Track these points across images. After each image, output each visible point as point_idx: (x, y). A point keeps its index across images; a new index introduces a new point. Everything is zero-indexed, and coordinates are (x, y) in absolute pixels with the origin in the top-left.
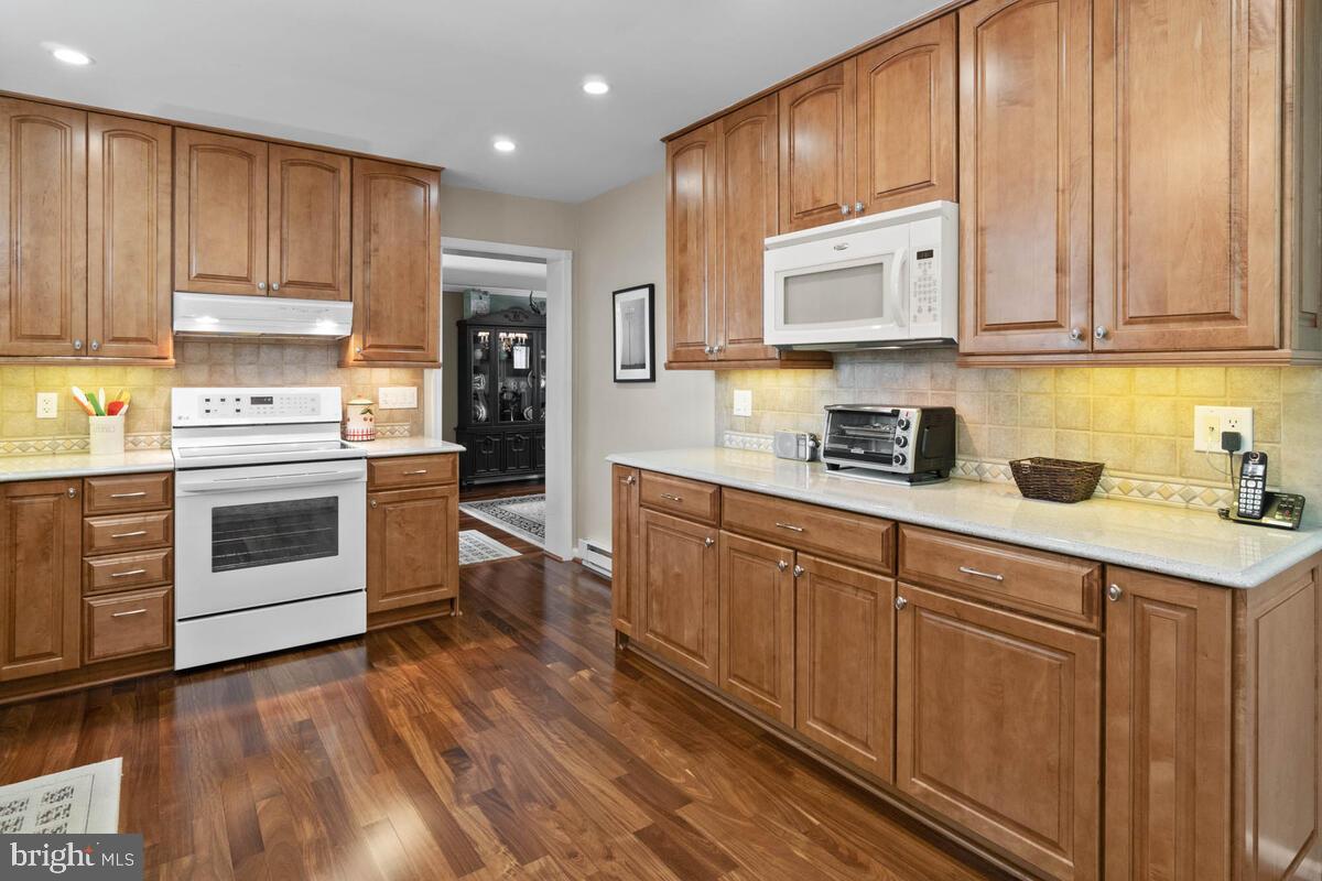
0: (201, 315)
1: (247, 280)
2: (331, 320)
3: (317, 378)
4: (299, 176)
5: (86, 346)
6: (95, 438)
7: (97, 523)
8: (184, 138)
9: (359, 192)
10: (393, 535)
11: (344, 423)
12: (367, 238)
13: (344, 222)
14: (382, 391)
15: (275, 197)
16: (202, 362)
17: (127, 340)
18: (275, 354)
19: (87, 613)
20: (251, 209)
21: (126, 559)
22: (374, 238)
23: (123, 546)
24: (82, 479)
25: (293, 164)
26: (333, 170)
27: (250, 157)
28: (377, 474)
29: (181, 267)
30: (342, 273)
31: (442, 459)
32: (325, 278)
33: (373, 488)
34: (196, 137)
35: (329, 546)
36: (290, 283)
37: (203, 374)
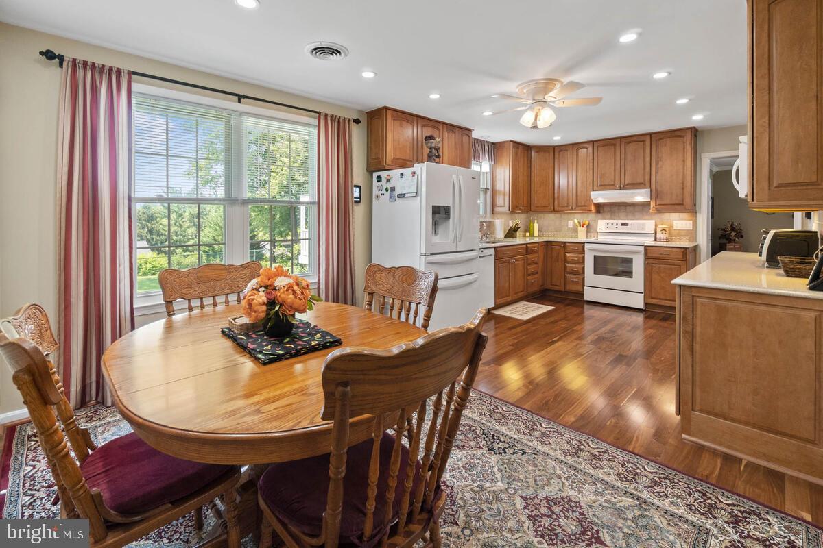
0: (599, 197)
1: (614, 185)
2: (640, 196)
3: (647, 217)
4: (631, 147)
5: (572, 208)
6: (580, 234)
7: (568, 255)
8: (596, 144)
9: (654, 146)
10: (655, 276)
11: (655, 233)
12: (657, 163)
13: (648, 159)
14: (675, 222)
15: (623, 156)
16: (608, 212)
17: (582, 206)
18: (631, 208)
19: (566, 277)
20: (615, 161)
21: (574, 266)
22: (660, 163)
23: (573, 262)
24: (565, 243)
25: (629, 143)
26: (643, 141)
27: (615, 145)
28: (649, 252)
29: (595, 183)
30: (647, 178)
31: (678, 250)
32: (639, 180)
33: (647, 257)
34: (599, 143)
35: (628, 274)
36: (628, 184)
37: (609, 216)
